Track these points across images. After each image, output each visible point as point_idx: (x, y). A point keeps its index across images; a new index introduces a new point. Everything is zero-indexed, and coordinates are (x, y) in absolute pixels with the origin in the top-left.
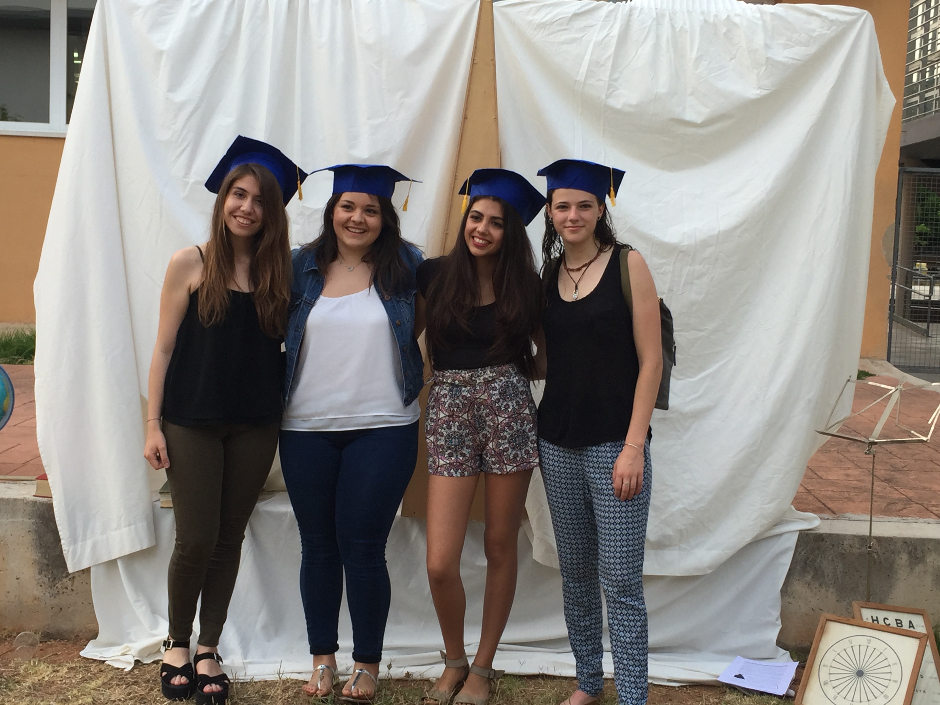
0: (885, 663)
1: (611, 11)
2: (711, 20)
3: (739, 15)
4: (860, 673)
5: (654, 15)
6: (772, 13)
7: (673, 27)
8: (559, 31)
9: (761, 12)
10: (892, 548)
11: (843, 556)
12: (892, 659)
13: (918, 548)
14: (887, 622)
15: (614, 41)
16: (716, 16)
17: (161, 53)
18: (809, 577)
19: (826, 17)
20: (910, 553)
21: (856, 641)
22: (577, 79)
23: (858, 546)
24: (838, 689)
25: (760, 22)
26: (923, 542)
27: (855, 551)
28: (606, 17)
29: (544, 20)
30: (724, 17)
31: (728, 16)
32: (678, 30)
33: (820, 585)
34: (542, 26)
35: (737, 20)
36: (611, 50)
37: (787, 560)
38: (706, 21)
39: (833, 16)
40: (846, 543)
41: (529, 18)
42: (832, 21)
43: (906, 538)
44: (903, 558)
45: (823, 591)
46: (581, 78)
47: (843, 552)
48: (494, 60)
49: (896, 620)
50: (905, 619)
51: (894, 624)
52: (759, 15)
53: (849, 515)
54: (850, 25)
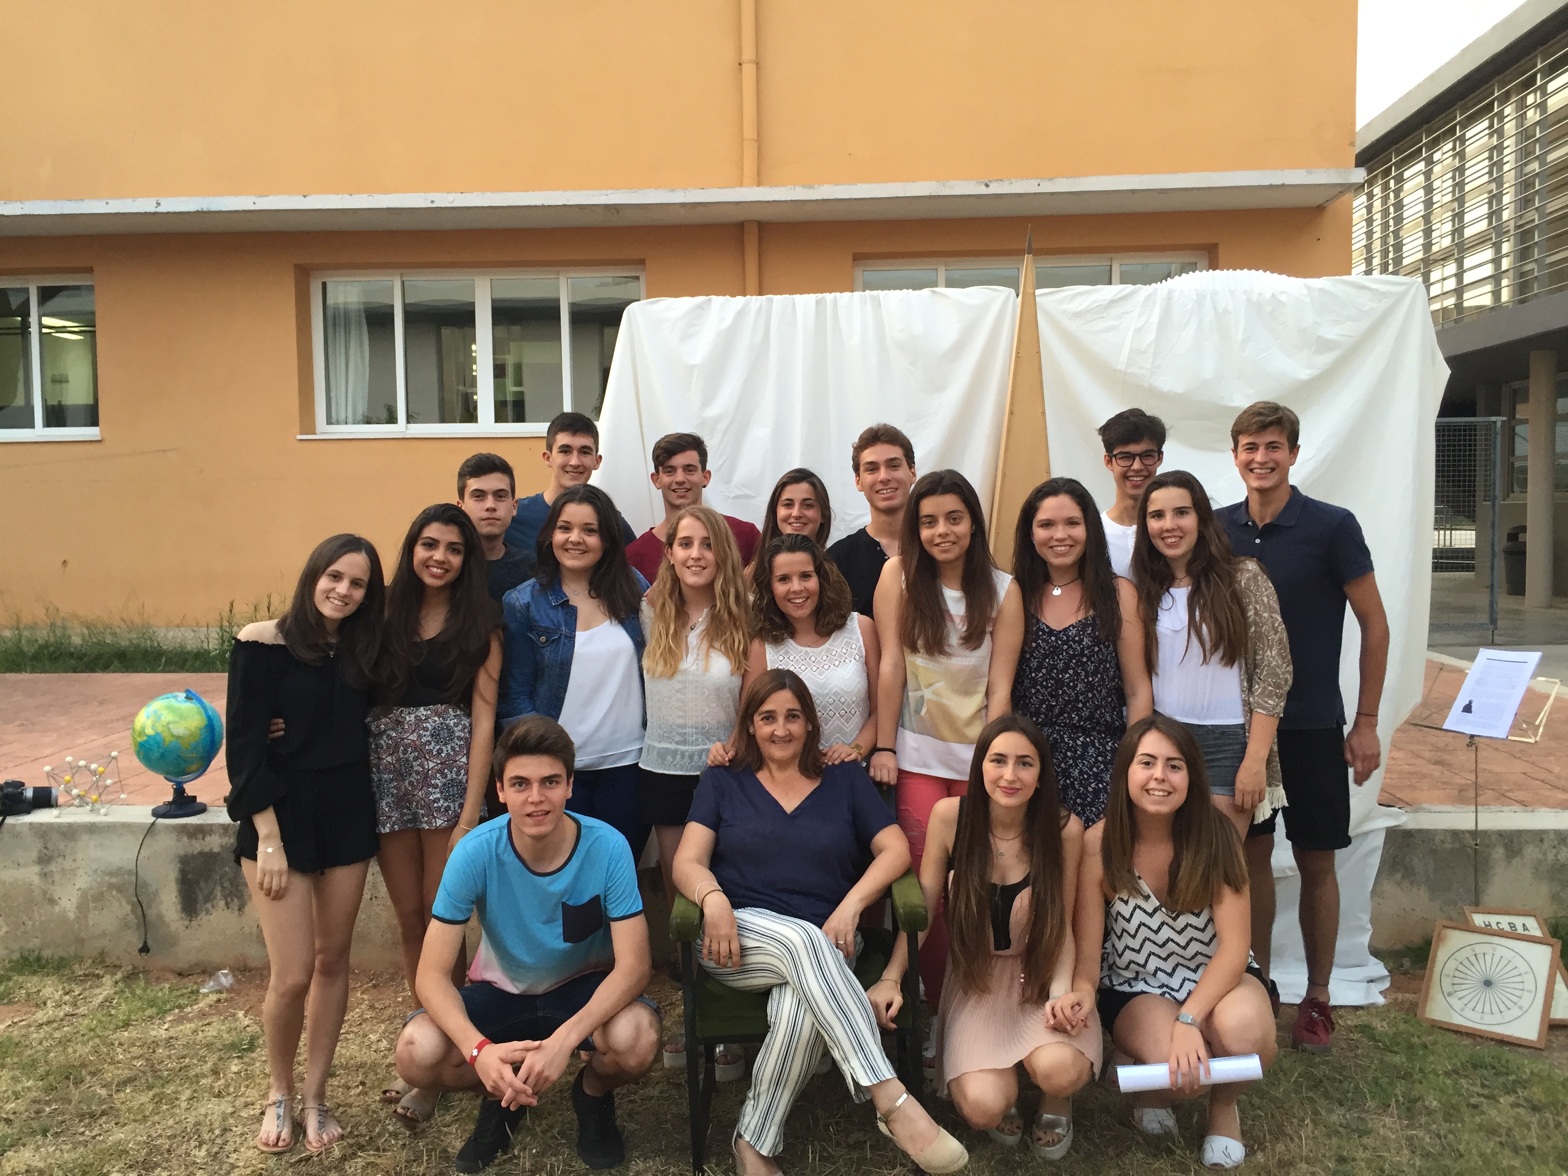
0: (1516, 972)
1: (1150, 296)
2: (1255, 299)
3: (1284, 293)
4: (1488, 983)
5: (1195, 297)
6: (1320, 289)
7: (1215, 308)
8: (1095, 319)
9: (1308, 288)
10: (1487, 841)
11: (1434, 852)
12: (1523, 967)
13: (1515, 840)
14: (1501, 926)
15: (1155, 327)
16: (1260, 294)
17: (693, 367)
18: (1398, 876)
19: (1377, 290)
20: (1506, 846)
21: (1479, 949)
22: (1118, 368)
23: (1449, 840)
24: (1465, 1001)
25: (1308, 300)
26: (1519, 833)
27: (1448, 846)
28: (1145, 301)
29: (1079, 309)
30: (1268, 296)
31: (1273, 294)
32: (1220, 311)
33: (1411, 884)
34: (1077, 315)
35: (1283, 298)
36: (1152, 336)
37: (1376, 860)
38: (1249, 300)
39: (1383, 288)
40: (1437, 838)
41: (1064, 307)
42: (1384, 293)
43: (1499, 831)
44: (1499, 852)
45: (1415, 890)
46: (1121, 365)
47: (1434, 847)
48: (1039, 352)
49: (1509, 924)
50: (1518, 921)
51: (1507, 928)
52: (1305, 292)
53: (1426, 806)
54: (1402, 295)
